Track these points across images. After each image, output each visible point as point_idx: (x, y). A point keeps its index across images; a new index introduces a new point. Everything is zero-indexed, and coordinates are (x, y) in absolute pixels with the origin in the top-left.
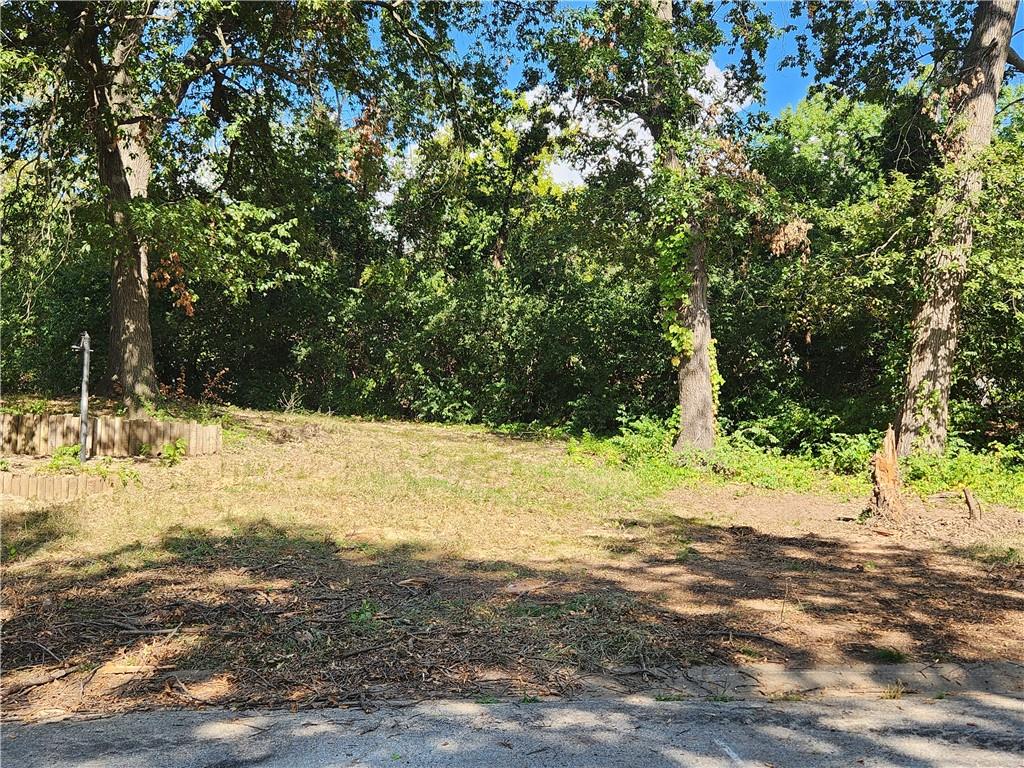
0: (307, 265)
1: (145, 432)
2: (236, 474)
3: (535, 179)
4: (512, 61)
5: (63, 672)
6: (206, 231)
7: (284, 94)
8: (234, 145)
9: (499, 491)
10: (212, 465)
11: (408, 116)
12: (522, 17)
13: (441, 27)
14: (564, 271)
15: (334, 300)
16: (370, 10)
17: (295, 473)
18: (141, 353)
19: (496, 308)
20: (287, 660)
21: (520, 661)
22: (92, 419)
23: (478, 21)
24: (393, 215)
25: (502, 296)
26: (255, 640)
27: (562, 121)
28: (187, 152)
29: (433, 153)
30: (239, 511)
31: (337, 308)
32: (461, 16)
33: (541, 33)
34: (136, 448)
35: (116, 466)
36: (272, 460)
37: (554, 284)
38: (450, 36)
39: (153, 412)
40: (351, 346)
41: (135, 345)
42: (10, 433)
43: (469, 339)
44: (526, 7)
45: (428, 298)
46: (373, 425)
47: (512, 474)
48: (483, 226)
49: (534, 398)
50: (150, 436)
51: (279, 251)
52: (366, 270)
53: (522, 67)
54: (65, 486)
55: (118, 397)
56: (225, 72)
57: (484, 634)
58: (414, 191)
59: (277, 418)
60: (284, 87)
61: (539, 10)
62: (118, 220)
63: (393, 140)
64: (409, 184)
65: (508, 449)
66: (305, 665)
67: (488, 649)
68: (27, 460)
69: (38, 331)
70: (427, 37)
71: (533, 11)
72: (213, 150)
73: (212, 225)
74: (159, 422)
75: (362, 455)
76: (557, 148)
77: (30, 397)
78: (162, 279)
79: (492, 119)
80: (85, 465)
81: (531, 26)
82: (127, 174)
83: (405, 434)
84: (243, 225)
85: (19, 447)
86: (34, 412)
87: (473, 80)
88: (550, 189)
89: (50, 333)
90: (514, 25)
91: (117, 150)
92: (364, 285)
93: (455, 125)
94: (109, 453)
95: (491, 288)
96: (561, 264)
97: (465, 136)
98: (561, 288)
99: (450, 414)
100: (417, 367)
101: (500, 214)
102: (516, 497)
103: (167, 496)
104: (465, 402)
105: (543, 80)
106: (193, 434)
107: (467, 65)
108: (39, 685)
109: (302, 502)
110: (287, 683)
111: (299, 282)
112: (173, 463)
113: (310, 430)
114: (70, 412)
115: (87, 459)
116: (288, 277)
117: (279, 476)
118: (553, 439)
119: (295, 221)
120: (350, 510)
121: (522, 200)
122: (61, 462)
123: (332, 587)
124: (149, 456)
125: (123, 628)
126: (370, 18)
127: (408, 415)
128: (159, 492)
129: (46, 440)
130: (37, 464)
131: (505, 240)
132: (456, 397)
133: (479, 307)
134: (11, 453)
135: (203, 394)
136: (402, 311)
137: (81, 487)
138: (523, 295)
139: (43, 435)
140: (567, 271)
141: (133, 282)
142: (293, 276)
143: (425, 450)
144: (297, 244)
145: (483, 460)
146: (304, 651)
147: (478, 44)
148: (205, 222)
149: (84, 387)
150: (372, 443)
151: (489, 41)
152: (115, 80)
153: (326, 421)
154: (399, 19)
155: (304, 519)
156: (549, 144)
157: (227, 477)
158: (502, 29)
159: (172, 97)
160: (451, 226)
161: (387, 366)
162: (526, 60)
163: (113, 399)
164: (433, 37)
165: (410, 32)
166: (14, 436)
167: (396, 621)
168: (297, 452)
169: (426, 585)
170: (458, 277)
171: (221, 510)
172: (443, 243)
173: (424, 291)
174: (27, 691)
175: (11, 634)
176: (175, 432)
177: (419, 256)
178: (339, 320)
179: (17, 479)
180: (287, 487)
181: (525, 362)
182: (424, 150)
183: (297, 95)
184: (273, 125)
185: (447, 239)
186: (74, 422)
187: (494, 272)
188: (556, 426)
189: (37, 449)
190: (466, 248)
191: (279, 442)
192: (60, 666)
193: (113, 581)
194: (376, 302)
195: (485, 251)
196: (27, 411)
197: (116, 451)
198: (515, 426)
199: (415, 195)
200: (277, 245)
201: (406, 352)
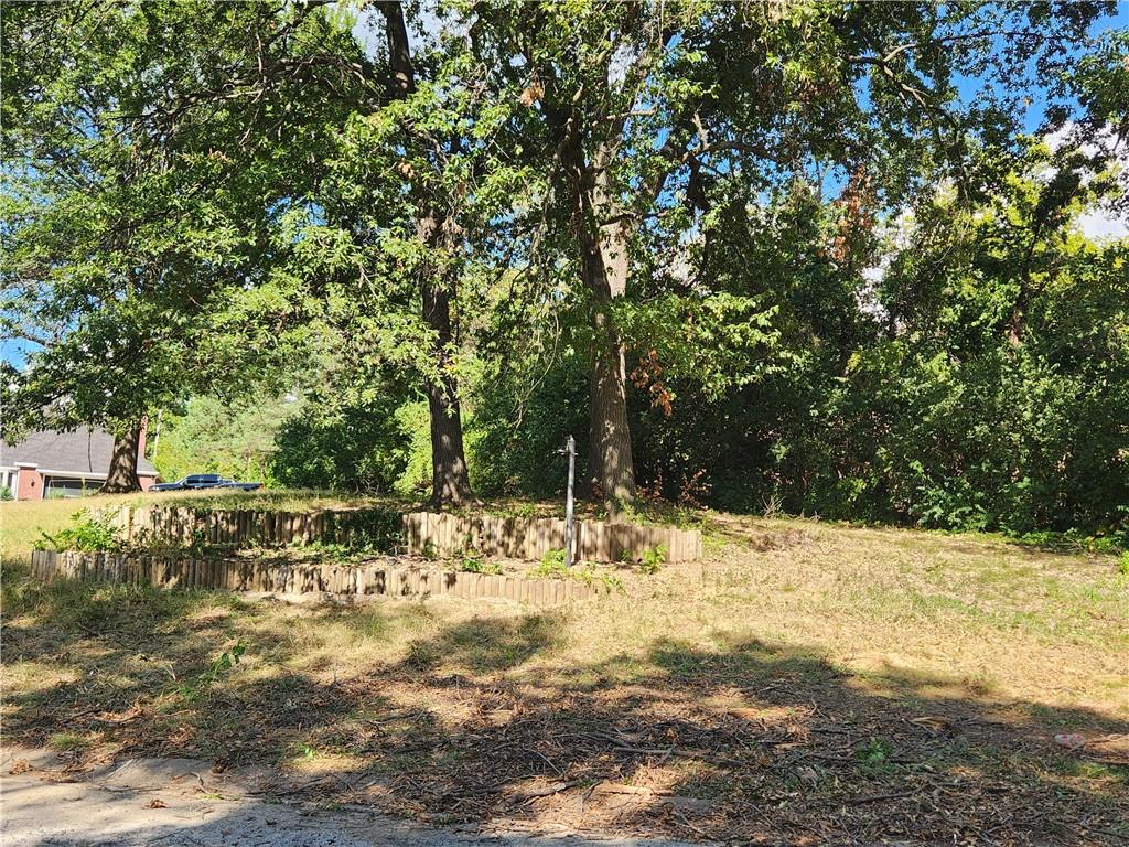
0: (789, 355)
1: (626, 537)
2: (718, 583)
3: (1064, 237)
4: (1031, 101)
5: (563, 786)
6: (683, 326)
7: (762, 174)
8: (710, 234)
9: (1030, 616)
10: (692, 573)
11: (903, 180)
12: (1042, 49)
13: (942, 75)
14: (1105, 344)
15: (816, 393)
16: (857, 70)
17: (781, 583)
18: (621, 456)
19: (1015, 393)
20: (790, 799)
21: (1083, 833)
22: (576, 522)
23: (987, 61)
24: (883, 292)
25: (1022, 378)
26: (754, 772)
27: (1097, 164)
28: (663, 247)
29: (931, 218)
30: (725, 625)
31: (821, 401)
32: (965, 60)
33: (1069, 63)
34: (618, 554)
35: (600, 571)
36: (755, 569)
37: (1093, 360)
38: (952, 82)
39: (632, 516)
40: (836, 442)
41: (614, 447)
42: (503, 536)
43: (981, 429)
44: (1050, 36)
45: (928, 385)
46: (865, 531)
47: (1047, 595)
48: (995, 297)
49: (1069, 502)
50: (631, 541)
51: (759, 342)
52: (853, 356)
53: (1044, 106)
54: (553, 591)
55: (598, 500)
56: (701, 159)
57: (1029, 795)
58: (909, 263)
59: (757, 523)
60: (763, 166)
61: (1066, 37)
62: (599, 322)
63: (884, 209)
64: (901, 256)
65: (1038, 565)
66: (811, 807)
67: (1037, 813)
68: (517, 563)
69: (524, 435)
70: (924, 88)
71: (1059, 39)
72: (689, 242)
73: (690, 319)
74: (638, 527)
75: (855, 566)
76: (1091, 195)
77: (518, 501)
78: (641, 378)
79: (1007, 171)
80: (571, 570)
81: (1057, 57)
82: (608, 274)
83: (904, 544)
84: (722, 316)
85: (510, 551)
86: (524, 516)
87: (982, 129)
88: (1084, 246)
89: (533, 437)
90: (1034, 59)
91: (598, 252)
92: (850, 374)
93: (959, 184)
94: (592, 558)
95: (1008, 369)
96: (1102, 335)
97: (970, 195)
98: (1104, 365)
99: (958, 520)
100: (916, 465)
101: (1017, 282)
102: (1053, 624)
103: (649, 605)
104: (978, 506)
105: (1073, 117)
106: (673, 540)
107: (974, 114)
108: (542, 796)
109: (791, 618)
110: (792, 825)
111: (778, 375)
112: (654, 570)
113: (794, 537)
114: (556, 516)
115: (573, 564)
116: (769, 370)
117: (764, 588)
118: (1099, 553)
119: (776, 308)
120: (846, 630)
121: (1049, 262)
122: (549, 567)
123: (833, 719)
124: (630, 562)
125: (617, 745)
126: (858, 78)
127: (906, 521)
128: (642, 600)
129: (534, 544)
130: (527, 569)
131: (1025, 311)
132: (965, 502)
133: (993, 392)
134: (504, 557)
135: (680, 497)
136: (896, 401)
137: (568, 591)
138: (1051, 376)
139: (532, 538)
140: (1111, 344)
141: (613, 382)
142: (774, 368)
143: (930, 563)
144: (778, 333)
145: (1005, 578)
146: (809, 790)
147: (987, 87)
148: (683, 316)
149: (570, 491)
150: (866, 553)
151: (1001, 82)
152: (598, 182)
153: (812, 527)
154: (891, 74)
155: (794, 638)
156: (1082, 192)
157: (709, 586)
158: (1018, 66)
159: (650, 192)
160: (952, 300)
161: (878, 464)
162: (1050, 98)
163: (594, 502)
164: (931, 87)
165: (905, 87)
166: (506, 539)
167: (916, 766)
168: (782, 562)
169: (947, 726)
170: (963, 359)
171: (705, 622)
172: (945, 320)
173: (922, 377)
174: (530, 801)
175: (513, 740)
176: (655, 537)
177: (915, 337)
178: (822, 415)
179: (510, 582)
180: (774, 601)
181: (1057, 457)
182: (920, 216)
183: (775, 173)
184: (749, 208)
185: (950, 315)
186: (559, 526)
187: (1011, 350)
188: (1101, 536)
189: (526, 553)
190: (974, 324)
191: (761, 549)
192: (560, 777)
193: (603, 693)
194: (865, 392)
195: (999, 327)
196: (517, 515)
197: (598, 556)
198: (1044, 536)
199: (910, 269)
200: (757, 335)
201: (901, 448)
